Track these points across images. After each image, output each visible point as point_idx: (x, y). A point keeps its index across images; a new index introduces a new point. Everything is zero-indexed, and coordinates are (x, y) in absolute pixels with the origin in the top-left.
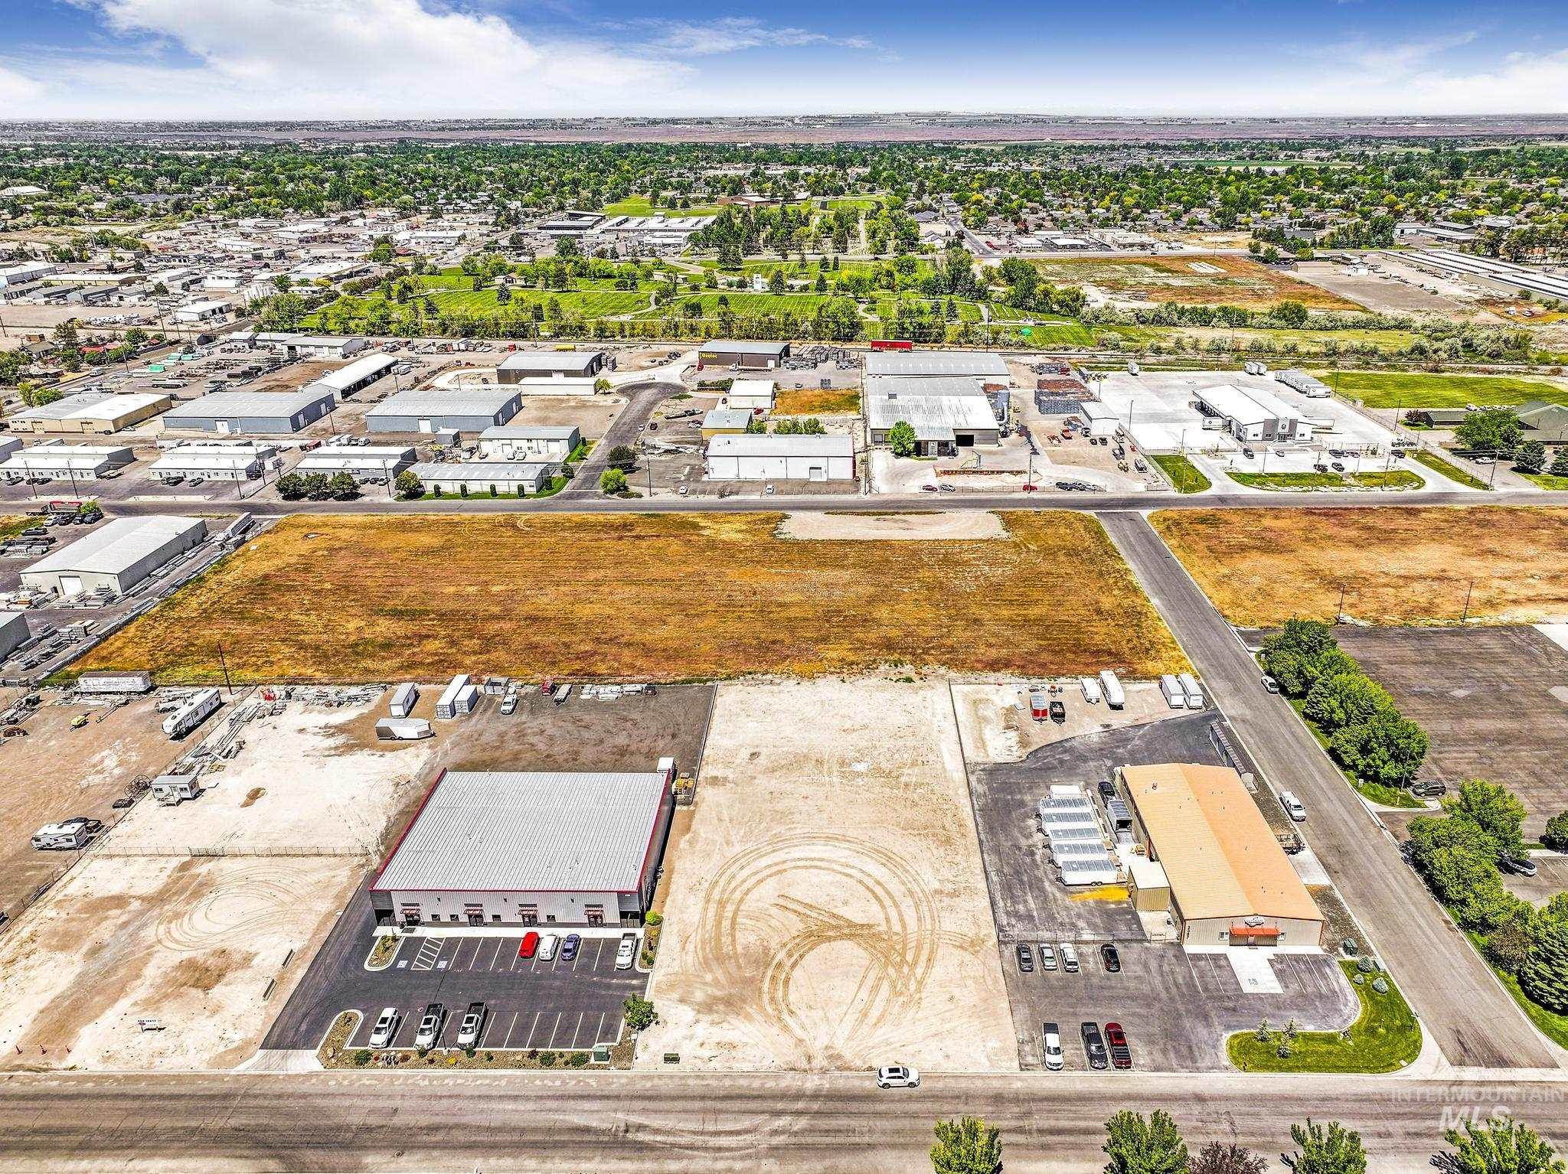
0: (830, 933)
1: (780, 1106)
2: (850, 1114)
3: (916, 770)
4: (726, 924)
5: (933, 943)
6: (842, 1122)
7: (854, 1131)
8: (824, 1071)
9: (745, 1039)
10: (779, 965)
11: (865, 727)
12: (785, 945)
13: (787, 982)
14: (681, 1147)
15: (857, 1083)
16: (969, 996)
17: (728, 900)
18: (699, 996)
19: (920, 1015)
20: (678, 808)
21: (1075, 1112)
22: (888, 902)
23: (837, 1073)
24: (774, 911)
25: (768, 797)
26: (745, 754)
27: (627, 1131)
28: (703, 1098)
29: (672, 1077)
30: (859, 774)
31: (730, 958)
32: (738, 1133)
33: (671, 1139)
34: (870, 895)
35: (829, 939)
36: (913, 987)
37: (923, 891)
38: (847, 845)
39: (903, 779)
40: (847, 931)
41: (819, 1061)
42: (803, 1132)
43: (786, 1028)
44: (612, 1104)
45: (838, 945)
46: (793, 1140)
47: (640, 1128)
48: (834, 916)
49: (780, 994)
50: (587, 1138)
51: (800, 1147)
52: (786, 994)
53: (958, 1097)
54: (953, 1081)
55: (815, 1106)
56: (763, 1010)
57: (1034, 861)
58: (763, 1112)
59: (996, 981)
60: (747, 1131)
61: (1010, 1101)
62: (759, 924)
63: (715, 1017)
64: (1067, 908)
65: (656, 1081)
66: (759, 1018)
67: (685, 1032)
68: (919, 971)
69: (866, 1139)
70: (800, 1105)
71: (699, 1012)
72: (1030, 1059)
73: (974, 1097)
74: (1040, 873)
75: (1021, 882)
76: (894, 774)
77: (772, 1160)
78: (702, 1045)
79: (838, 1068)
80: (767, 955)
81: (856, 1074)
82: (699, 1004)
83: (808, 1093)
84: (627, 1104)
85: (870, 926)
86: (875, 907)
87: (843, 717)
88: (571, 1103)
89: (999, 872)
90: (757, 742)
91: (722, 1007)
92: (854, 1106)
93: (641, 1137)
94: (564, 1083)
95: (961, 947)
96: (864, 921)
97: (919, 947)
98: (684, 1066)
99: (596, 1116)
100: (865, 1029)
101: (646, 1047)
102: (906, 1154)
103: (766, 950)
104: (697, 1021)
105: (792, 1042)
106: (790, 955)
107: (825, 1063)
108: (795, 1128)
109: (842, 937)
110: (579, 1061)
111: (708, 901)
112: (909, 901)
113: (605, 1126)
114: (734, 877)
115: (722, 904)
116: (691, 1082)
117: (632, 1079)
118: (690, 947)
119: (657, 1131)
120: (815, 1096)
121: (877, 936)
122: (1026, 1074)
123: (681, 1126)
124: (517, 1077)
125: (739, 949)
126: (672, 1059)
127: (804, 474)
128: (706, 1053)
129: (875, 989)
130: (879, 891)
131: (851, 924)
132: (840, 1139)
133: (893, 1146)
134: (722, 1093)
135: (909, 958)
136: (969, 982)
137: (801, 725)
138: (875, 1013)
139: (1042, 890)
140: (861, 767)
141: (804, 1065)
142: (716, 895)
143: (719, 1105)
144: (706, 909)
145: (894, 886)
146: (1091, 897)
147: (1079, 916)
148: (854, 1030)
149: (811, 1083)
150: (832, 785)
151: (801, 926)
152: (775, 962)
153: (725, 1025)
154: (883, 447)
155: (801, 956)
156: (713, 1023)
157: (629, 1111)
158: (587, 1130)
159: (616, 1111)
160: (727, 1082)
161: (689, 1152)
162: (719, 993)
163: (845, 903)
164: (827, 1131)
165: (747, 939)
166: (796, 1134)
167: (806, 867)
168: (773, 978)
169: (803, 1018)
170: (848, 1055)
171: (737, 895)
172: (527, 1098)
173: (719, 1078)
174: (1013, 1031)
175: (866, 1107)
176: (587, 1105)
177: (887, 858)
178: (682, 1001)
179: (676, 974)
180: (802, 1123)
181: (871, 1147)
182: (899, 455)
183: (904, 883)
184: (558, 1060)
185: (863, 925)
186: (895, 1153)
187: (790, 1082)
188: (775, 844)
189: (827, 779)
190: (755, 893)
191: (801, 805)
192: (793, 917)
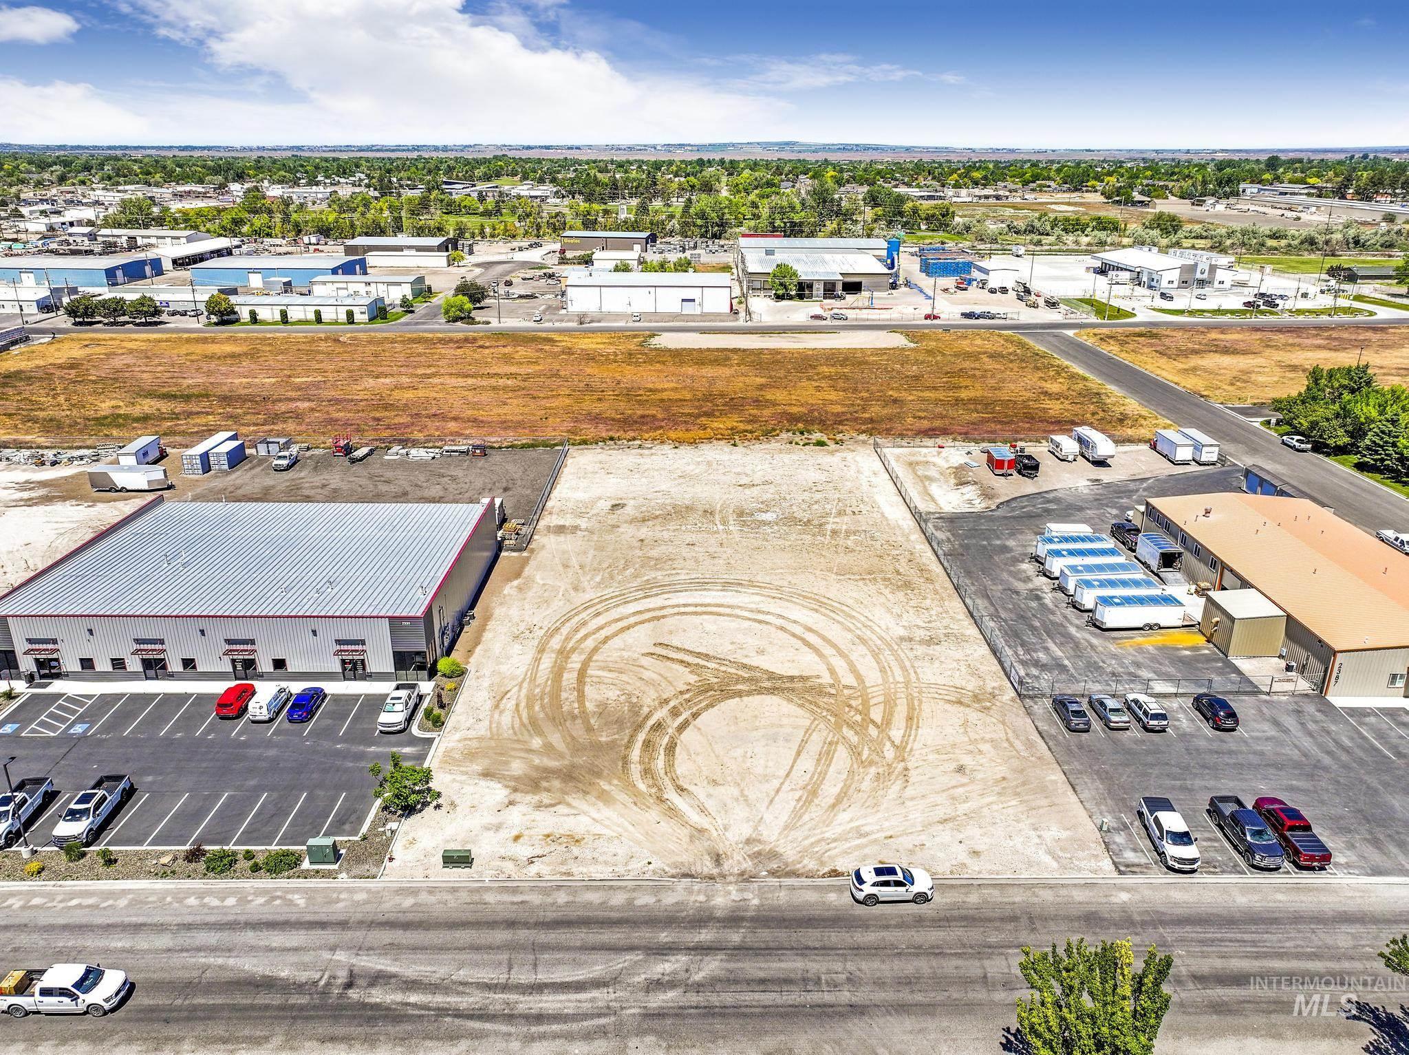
0: (740, 687)
1: (664, 937)
2: (804, 951)
3: (845, 519)
4: (569, 678)
5: (911, 698)
6: (793, 965)
7: (818, 981)
8: (746, 878)
9: (598, 829)
10: (658, 726)
11: (766, 483)
12: (666, 701)
13: (671, 749)
14: (458, 1014)
15: (812, 897)
16: (991, 766)
17: (573, 650)
18: (517, 767)
19: (910, 792)
20: (504, 554)
21: (1254, 943)
22: (828, 651)
23: (774, 881)
24: (646, 661)
25: (636, 544)
26: (605, 505)
27: (349, 985)
28: (511, 924)
29: (454, 890)
30: (764, 523)
31: (574, 718)
32: (579, 987)
33: (439, 999)
34: (799, 643)
35: (739, 694)
36: (889, 753)
37: (881, 638)
38: (756, 590)
39: (829, 527)
40: (767, 684)
41: (737, 862)
42: (712, 983)
43: (672, 812)
44: (330, 936)
45: (756, 700)
46: (693, 998)
47: (378, 978)
48: (744, 666)
49: (660, 763)
50: (263, 999)
51: (709, 1012)
52: (670, 765)
53: (1014, 918)
54: (996, 892)
55: (735, 937)
56: (630, 787)
57: (1043, 606)
58: (631, 948)
59: (1030, 745)
60: (598, 984)
61: (1117, 925)
62: (624, 677)
63: (546, 798)
64: (1114, 656)
65: (424, 897)
66: (622, 797)
67: (489, 819)
68: (897, 734)
69: (845, 996)
70: (705, 936)
71: (515, 790)
72: (1130, 856)
73: (1045, 919)
74: (1058, 618)
75: (1033, 629)
76: (816, 522)
77: (650, 1039)
78: (517, 838)
79: (773, 873)
80: (637, 714)
81: (808, 882)
82: (516, 779)
83: (719, 914)
84: (359, 935)
85: (803, 678)
87: (739, 474)
88: (250, 937)
89: (995, 616)
90: (621, 495)
91: (556, 784)
92: (812, 936)
93: (378, 996)
94: (243, 900)
95: (960, 703)
96: (796, 673)
97: (889, 704)
98: (481, 872)
99: (292, 958)
100: (814, 813)
101: (413, 842)
102: (930, 1023)
103: (635, 708)
104: (511, 803)
105: (684, 833)
106: (675, 713)
107: (748, 865)
108: (698, 977)
109: (760, 691)
110: (283, 864)
111: (541, 650)
112: (862, 649)
113: (303, 976)
114: (584, 623)
115: (563, 655)
116: (490, 898)
117: (376, 896)
118: (509, 704)
119: (412, 985)
120: (734, 919)
121: (820, 691)
122: (1129, 880)
123: (462, 974)
124: (153, 892)
125: (590, 706)
126: (458, 859)
127: (675, 307)
128: (523, 851)
129: (826, 756)
130: (811, 636)
131: (771, 676)
132: (794, 997)
133: (902, 1008)
134: (551, 915)
135: (877, 714)
136: (985, 747)
137: (681, 481)
138: (830, 789)
139: (1069, 637)
140: (769, 517)
141: (708, 867)
142: (556, 643)
143: (544, 937)
144: (537, 661)
145: (837, 633)
146: (1150, 642)
147: (1138, 665)
148: (797, 815)
149: (724, 898)
150: (728, 532)
151: (693, 679)
152: (651, 722)
153: (561, 809)
154: (762, 293)
155: (695, 716)
156: (539, 806)
157: (359, 949)
158: (268, 984)
159: (333, 949)
160: (562, 898)
161: (476, 1025)
162: (553, 764)
163: (761, 652)
164: (762, 981)
165: (603, 694)
166: (699, 987)
167: (696, 613)
168: (647, 744)
169: (702, 797)
170: (789, 853)
171: (590, 643)
172: (161, 928)
173: (546, 891)
174: (1083, 814)
175: (835, 937)
176: (277, 939)
177: (821, 604)
178: (487, 775)
179: (480, 739)
180: (712, 966)
181: (857, 1010)
182: (779, 298)
183: (850, 630)
184: (243, 864)
185: (792, 678)
186: (909, 1023)
187: (680, 895)
188: (648, 589)
189: (721, 527)
190: (617, 642)
191: (685, 551)
192: (680, 668)
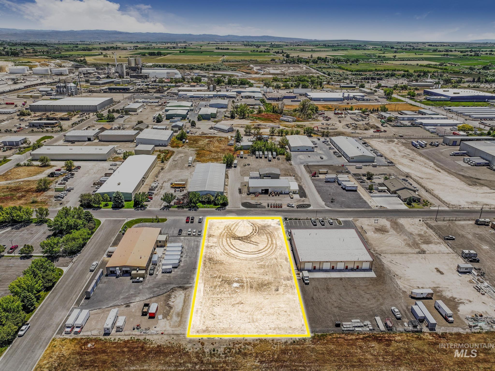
3: (215, 284)
4: (270, 239)
5: (220, 236)
9: (260, 222)
11: (233, 305)
13: (253, 230)
18: (271, 228)
19: (225, 225)
22: (230, 244)
24: (259, 242)
25: (268, 273)
30: (237, 282)
35: (245, 237)
36: (226, 229)
38: (241, 258)
39: (221, 280)
43: (252, 223)
45: (243, 236)
48: (243, 241)
49: (254, 228)
62: (262, 240)
63: (267, 225)
68: (224, 232)
71: (271, 225)
76: (223, 282)
78: (268, 221)
85: (235, 239)
86: (233, 243)
87: (243, 311)
90: (278, 296)
95: (213, 236)
97: (223, 235)
103: (259, 235)
106: (253, 234)
109: (242, 237)
111: (276, 244)
112: (224, 245)
114: (271, 250)
115: (272, 243)
118: (277, 235)
121: (233, 237)
125: (265, 235)
129: (234, 229)
130: (232, 247)
131: (240, 240)
135: (226, 233)
136: (213, 230)
137: (261, 306)
138: (235, 225)
140: (235, 285)
142: (275, 246)
145: (227, 247)
148: (238, 223)
150: (246, 278)
152: (256, 233)
153: (264, 223)
155: (250, 234)
162: (267, 228)
163: (241, 244)
165: (264, 237)
167: (252, 252)
169: (249, 225)
171: (269, 245)
177: (228, 254)
178: (275, 227)
179: (278, 231)
183: (225, 249)
188: (262, 259)
189: (248, 280)
190: (265, 246)
191: (256, 271)
192: (253, 241)
